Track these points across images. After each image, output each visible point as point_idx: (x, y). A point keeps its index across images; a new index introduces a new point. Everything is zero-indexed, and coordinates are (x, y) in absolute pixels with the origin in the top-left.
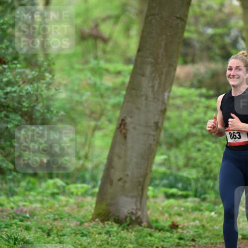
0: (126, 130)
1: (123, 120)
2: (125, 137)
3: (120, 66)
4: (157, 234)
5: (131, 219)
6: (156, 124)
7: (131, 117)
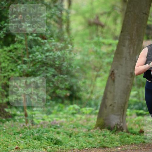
0: (115, 77)
1: (113, 71)
2: (114, 81)
3: (111, 41)
4: (132, 136)
5: (117, 128)
7: (117, 70)
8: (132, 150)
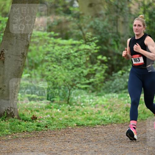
0: (4, 58)
1: (2, 52)
2: (4, 62)
6: (23, 54)
7: (7, 50)
8: (23, 138)
